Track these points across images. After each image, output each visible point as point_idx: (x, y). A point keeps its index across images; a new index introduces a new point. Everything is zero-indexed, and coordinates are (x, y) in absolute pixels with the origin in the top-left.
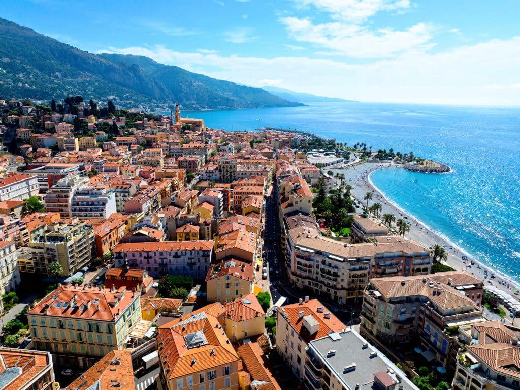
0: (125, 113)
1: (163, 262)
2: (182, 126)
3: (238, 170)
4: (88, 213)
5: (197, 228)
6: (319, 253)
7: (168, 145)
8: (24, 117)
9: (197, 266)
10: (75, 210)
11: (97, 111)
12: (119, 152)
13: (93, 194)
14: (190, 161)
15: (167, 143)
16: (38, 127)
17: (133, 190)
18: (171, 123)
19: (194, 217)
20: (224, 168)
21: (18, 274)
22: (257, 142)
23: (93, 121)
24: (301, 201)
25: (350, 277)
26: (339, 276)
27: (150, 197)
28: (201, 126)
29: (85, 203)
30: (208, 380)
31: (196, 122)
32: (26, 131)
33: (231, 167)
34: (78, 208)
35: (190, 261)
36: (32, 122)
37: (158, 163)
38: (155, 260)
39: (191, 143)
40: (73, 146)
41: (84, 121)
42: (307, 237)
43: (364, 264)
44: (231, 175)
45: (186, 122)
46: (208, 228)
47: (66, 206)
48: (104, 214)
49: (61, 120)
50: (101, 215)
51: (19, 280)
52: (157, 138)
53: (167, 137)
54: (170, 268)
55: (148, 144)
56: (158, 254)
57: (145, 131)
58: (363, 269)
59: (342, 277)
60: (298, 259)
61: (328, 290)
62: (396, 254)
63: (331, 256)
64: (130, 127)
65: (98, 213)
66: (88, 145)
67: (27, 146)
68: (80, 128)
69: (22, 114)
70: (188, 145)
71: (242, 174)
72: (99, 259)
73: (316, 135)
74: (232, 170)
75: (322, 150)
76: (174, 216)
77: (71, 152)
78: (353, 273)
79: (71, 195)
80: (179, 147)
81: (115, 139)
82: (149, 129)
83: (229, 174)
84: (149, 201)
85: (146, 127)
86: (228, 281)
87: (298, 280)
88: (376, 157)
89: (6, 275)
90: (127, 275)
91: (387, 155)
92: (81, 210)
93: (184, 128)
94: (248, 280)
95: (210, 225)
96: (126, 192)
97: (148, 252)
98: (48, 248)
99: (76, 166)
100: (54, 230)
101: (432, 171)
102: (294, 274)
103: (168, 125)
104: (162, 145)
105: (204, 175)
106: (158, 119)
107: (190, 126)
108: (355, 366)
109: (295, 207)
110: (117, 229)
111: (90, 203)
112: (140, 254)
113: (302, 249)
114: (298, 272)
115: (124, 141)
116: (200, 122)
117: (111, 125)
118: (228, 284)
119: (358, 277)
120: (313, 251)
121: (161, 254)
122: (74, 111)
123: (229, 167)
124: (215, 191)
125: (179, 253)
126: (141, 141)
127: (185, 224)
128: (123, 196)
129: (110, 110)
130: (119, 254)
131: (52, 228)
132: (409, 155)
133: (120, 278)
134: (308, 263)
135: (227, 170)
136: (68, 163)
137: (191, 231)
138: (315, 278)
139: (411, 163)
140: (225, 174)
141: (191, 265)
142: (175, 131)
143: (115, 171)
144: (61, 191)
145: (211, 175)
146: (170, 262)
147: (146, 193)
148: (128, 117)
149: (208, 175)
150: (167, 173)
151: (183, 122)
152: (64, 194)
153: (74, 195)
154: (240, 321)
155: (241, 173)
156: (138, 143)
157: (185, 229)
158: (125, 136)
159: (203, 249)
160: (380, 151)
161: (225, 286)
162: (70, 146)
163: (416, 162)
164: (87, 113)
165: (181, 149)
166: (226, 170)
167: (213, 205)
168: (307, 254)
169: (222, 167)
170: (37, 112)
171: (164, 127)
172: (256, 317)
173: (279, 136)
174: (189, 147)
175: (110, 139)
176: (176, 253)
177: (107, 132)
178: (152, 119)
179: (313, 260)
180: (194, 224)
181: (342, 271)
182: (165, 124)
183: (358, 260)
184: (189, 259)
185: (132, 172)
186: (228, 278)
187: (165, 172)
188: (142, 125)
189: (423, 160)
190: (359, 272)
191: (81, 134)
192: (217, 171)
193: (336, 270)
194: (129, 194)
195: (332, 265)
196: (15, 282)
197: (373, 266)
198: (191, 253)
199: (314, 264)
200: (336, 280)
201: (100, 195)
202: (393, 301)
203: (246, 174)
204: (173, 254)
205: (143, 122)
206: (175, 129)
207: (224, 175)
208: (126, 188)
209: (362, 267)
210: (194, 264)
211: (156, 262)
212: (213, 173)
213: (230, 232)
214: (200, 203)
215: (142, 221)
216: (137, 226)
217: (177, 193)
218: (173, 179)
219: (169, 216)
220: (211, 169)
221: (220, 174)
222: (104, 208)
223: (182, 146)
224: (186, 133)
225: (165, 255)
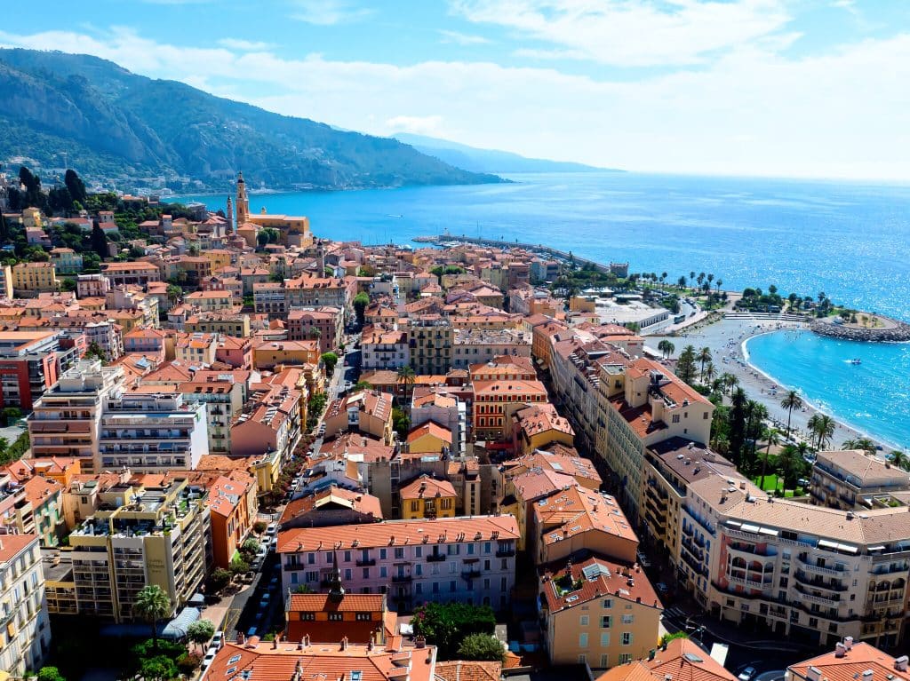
0: (110, 200)
1: (401, 572)
2: (256, 234)
3: (457, 341)
4: (144, 457)
5: (447, 489)
6: (789, 536)
7: (241, 282)
9: (483, 578)
10: (110, 450)
11: (42, 196)
12: (132, 299)
13: (151, 407)
14: (319, 321)
15: (239, 278)
17: (236, 397)
18: (229, 226)
19: (437, 458)
20: (421, 336)
21: (47, 621)
22: (449, 272)
23: (35, 222)
24: (686, 415)
25: (872, 589)
26: (845, 589)
27: (286, 413)
28: (301, 233)
29: (133, 433)
31: (289, 223)
33: (439, 337)
34: (116, 444)
35: (467, 568)
37: (239, 328)
38: (384, 570)
39: (305, 276)
41: (13, 220)
42: (747, 500)
43: (901, 556)
44: (439, 356)
45: (263, 223)
46: (473, 486)
47: (88, 441)
48: (186, 460)
50: (180, 462)
52: (207, 265)
53: (233, 262)
54: (419, 586)
55: (190, 280)
56: (390, 553)
57: (172, 247)
58: (899, 570)
59: (852, 590)
60: (735, 554)
61: (813, 623)
63: (822, 542)
64: (127, 236)
65: (173, 457)
66: (35, 282)
68: (5, 240)
70: (298, 282)
71: (467, 351)
72: (221, 571)
73: (576, 254)
74: (442, 343)
75: (606, 290)
76: (387, 459)
78: (880, 579)
79: (98, 411)
80: (275, 286)
81: (106, 267)
82: (180, 242)
84: (285, 422)
85: (170, 236)
86: (607, 612)
87: (731, 603)
88: (740, 305)
89: (26, 622)
90: (341, 607)
91: (765, 300)
92: (124, 450)
93: (262, 239)
94: (655, 607)
95: (478, 479)
96: (221, 402)
97: (365, 550)
98: (118, 550)
99: (51, 339)
100: (124, 504)
101: (881, 338)
102: (722, 588)
103: (222, 230)
104: (225, 281)
105: (373, 355)
106: (195, 216)
107: (275, 234)
109: (673, 430)
110: (246, 493)
111: (148, 433)
112: (348, 555)
113: (745, 527)
114: (733, 583)
115: (127, 272)
116: (299, 224)
117: (85, 233)
118: (606, 619)
119: (888, 588)
120: (775, 533)
121: (399, 552)
123: (434, 334)
125: (442, 550)
126: (169, 272)
127: (417, 477)
128: (212, 413)
129: (70, 195)
130: (293, 557)
131: (119, 499)
132: (816, 301)
133: (324, 617)
134: (762, 560)
135: (430, 341)
136: (16, 330)
138: (776, 595)
139: (829, 319)
140: (425, 352)
141: (470, 577)
142: (244, 247)
143: (156, 350)
144: (71, 401)
145: (389, 355)
146: (419, 572)
147: (274, 404)
148: (119, 210)
149: (381, 355)
150: (286, 353)
151: (257, 222)
152: (79, 410)
153: (104, 413)
155: (463, 349)
156: (163, 279)
157: (422, 489)
158: (123, 259)
159: (501, 537)
160: (748, 292)
161: (599, 622)
163: (839, 318)
165: (280, 292)
166: (426, 342)
167: (450, 430)
168: (761, 540)
169: (417, 334)
171: (213, 236)
173: (497, 257)
174: (302, 285)
175: (88, 267)
176: (436, 548)
177: (77, 250)
178: (181, 215)
179: (775, 554)
180: (440, 478)
181: (854, 575)
182: (215, 228)
183: (889, 548)
184: (466, 562)
185: (200, 351)
186: (607, 604)
187: (281, 349)
188: (159, 231)
189: (855, 312)
190: (892, 578)
191: (10, 255)
192: (406, 346)
193: (839, 575)
194: (228, 408)
195: (827, 563)
196: (42, 641)
198: (471, 547)
199: (777, 561)
200: (836, 598)
201: (170, 410)
203: (476, 351)
204: (427, 551)
205: (161, 224)
206: (244, 240)
207: (421, 356)
208: (220, 391)
209: (898, 566)
210: (477, 574)
211: (384, 575)
212: (394, 350)
213: (552, 494)
214: (413, 425)
215: (325, 474)
216: (311, 485)
217: (360, 401)
218: (306, 366)
219: (378, 459)
220: (390, 339)
221: (413, 353)
222: (187, 443)
223: (283, 284)
224: (270, 251)
225: (408, 555)
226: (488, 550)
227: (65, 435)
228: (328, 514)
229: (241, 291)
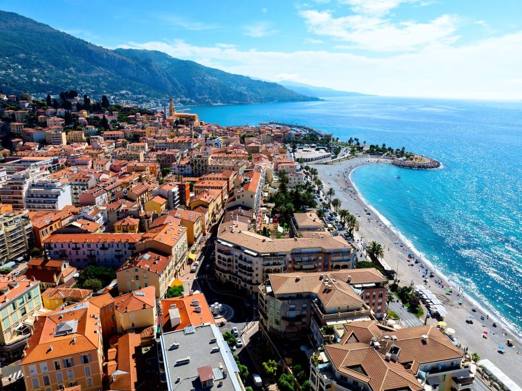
0: (119, 107)
1: (91, 253)
2: (175, 121)
3: (210, 164)
4: (41, 205)
5: (136, 222)
6: (238, 247)
7: (154, 140)
8: (20, 111)
9: (124, 258)
10: (30, 202)
11: (90, 106)
12: (101, 145)
13: (48, 186)
14: (168, 155)
15: (154, 138)
16: (32, 121)
17: (92, 183)
18: (164, 118)
19: (136, 210)
20: (196, 162)
22: (248, 136)
23: (84, 115)
24: (243, 196)
25: (264, 272)
26: (253, 271)
27: (106, 190)
28: (195, 120)
29: (39, 196)
30: (65, 367)
31: (190, 116)
32: (19, 125)
33: (202, 162)
34: (32, 199)
35: (117, 253)
36: (27, 116)
37: (137, 157)
38: (84, 252)
39: (176, 137)
40: (60, 140)
41: (76, 115)
42: (231, 232)
43: (277, 259)
44: (203, 170)
45: (180, 116)
46: (148, 221)
47: (21, 198)
48: (56, 207)
49: (54, 114)
50: (54, 208)
52: (145, 132)
53: (156, 132)
54: (99, 259)
55: (136, 138)
56: (85, 245)
57: (136, 125)
58: (277, 265)
59: (256, 272)
60: (220, 254)
61: (245, 285)
62: (314, 250)
63: (246, 251)
64: (122, 121)
65: (51, 205)
66: (75, 139)
67: (17, 140)
68: (71, 123)
69: (19, 108)
70: (172, 140)
71: (214, 168)
72: (36, 249)
74: (204, 164)
75: (313, 145)
76: (115, 209)
77: (55, 146)
78: (267, 268)
79: (26, 188)
81: (103, 133)
82: (140, 123)
83: (201, 168)
84: (106, 194)
85: (138, 121)
86: (137, 274)
88: (367, 152)
90: (47, 265)
91: (378, 150)
92: (34, 202)
93: (177, 122)
94: (156, 273)
95: (151, 218)
96: (85, 185)
97: (76, 244)
99: (50, 160)
101: (419, 167)
102: (218, 269)
103: (161, 120)
104: (149, 139)
105: (177, 169)
106: (151, 114)
107: (183, 120)
108: (188, 360)
109: (238, 202)
110: (61, 220)
111: (44, 196)
112: (69, 245)
114: (221, 267)
115: (111, 135)
116: (194, 117)
117: (100, 120)
118: (137, 276)
119: (271, 272)
120: (231, 245)
121: (89, 246)
122: (67, 106)
123: (201, 161)
124: (171, 185)
125: (106, 245)
126: (128, 135)
127: (125, 217)
129: (103, 104)
132: (400, 151)
133: (40, 268)
134: (226, 257)
135: (199, 164)
136: (46, 156)
137: (128, 224)
138: (235, 272)
139: (401, 159)
140: (197, 168)
141: (118, 257)
142: (167, 126)
143: (87, 165)
144: (15, 183)
145: (183, 169)
146: (98, 254)
147: (103, 186)
148: (122, 111)
149: (180, 169)
150: (138, 167)
151: (177, 116)
152: (18, 186)
153: (30, 187)
154: (126, 312)
155: (212, 167)
156: (125, 138)
157: (124, 222)
158: (114, 130)
159: (129, 241)
160: (372, 147)
161: (134, 278)
162: (57, 140)
163: (405, 158)
164: (80, 107)
165: (165, 143)
166: (197, 164)
167: (166, 199)
168: (226, 248)
169: (194, 161)
170: (33, 106)
171: (157, 121)
172: (143, 309)
173: (273, 130)
175: (99, 133)
176: (103, 245)
177: (96, 126)
178: (145, 113)
179: (232, 255)
180: (135, 217)
181: (256, 266)
182: (157, 119)
183: (273, 255)
184: (116, 251)
185: (102, 166)
186: (136, 270)
187: (136, 165)
188: (135, 119)
189: (414, 156)
190: (272, 268)
191: (71, 128)
192: (190, 165)
193: (250, 265)
194: (87, 187)
195: (247, 260)
197: (290, 262)
198: (118, 245)
199: (233, 258)
200: (251, 275)
201: (54, 187)
202: (282, 298)
203: (218, 168)
204: (100, 246)
205: (136, 116)
206: (168, 123)
207: (196, 170)
208: (84, 181)
209: (276, 263)
210: (121, 256)
211: (84, 254)
212: (185, 167)
213: (160, 226)
214: (154, 197)
219: (111, 209)
220: (184, 163)
221: (192, 169)
222: (57, 200)
223: (167, 140)
224: (179, 127)
225: (92, 247)
226: (125, 247)
227: (13, 196)
228: (70, 229)
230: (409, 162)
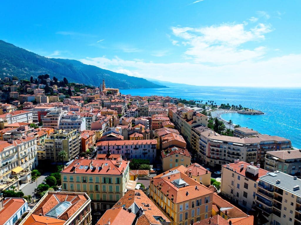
0: (74, 84)
1: (127, 152)
2: (107, 92)
3: (149, 111)
5: (141, 135)
6: (225, 143)
8: (14, 86)
9: (148, 154)
11: (58, 83)
12: (75, 103)
13: (72, 118)
14: (118, 108)
15: (101, 100)
16: (22, 91)
17: (94, 118)
19: (139, 129)
20: (141, 109)
23: (56, 88)
24: (201, 119)
26: (240, 155)
27: (105, 121)
28: (117, 92)
29: (67, 124)
30: (197, 206)
31: (114, 90)
32: (16, 93)
33: (145, 109)
34: (63, 126)
35: (144, 151)
36: (18, 89)
38: (123, 151)
40: (46, 100)
41: (51, 88)
42: (215, 135)
43: (254, 147)
45: (109, 90)
46: (148, 135)
47: (56, 125)
48: (80, 130)
49: (37, 87)
51: (37, 163)
52: (94, 97)
53: (100, 97)
54: (132, 156)
55: (90, 100)
56: (124, 147)
57: (86, 94)
58: (254, 151)
59: (242, 156)
60: (212, 148)
62: (271, 142)
63: (234, 144)
64: (77, 92)
66: (54, 100)
67: (17, 101)
68: (48, 91)
69: (12, 85)
70: (114, 100)
71: (152, 113)
72: (83, 153)
74: (146, 111)
75: (188, 105)
76: (127, 128)
77: (45, 103)
78: (249, 153)
79: (59, 118)
80: (109, 101)
81: (71, 97)
82: (89, 93)
83: (144, 113)
84: (105, 124)
85: (87, 92)
86: (177, 158)
87: (211, 161)
88: (220, 108)
89: (31, 158)
90: (109, 157)
91: (226, 106)
92: (65, 128)
95: (149, 133)
96: (90, 119)
97: (118, 146)
98: (56, 143)
100: (59, 132)
101: (254, 114)
102: (209, 157)
103: (99, 91)
104: (98, 101)
106: (93, 88)
107: (111, 92)
108: (298, 187)
109: (198, 123)
110: (92, 136)
111: (71, 124)
112: (114, 147)
113: (214, 141)
114: (212, 156)
115: (75, 98)
116: (117, 90)
117: (67, 90)
118: (177, 160)
119: (251, 155)
120: (222, 142)
121: (127, 147)
122: (45, 83)
123: (144, 109)
124: (144, 118)
125: (138, 147)
126: (85, 99)
127: (134, 133)
128: (88, 122)
129: (65, 83)
130: (100, 147)
131: (58, 132)
132: (239, 107)
134: (219, 149)
135: (143, 110)
137: (139, 136)
138: (223, 158)
139: (242, 110)
140: (142, 113)
141: (144, 154)
142: (103, 95)
143: (78, 111)
144: (53, 116)
145: (133, 114)
146: (132, 152)
147: (102, 120)
148: (76, 86)
149: (131, 114)
150: (109, 112)
151: (107, 90)
152: (55, 118)
153: (61, 119)
154: (198, 176)
156: (83, 100)
157: (135, 135)
158: (75, 96)
159: (152, 143)
160: (222, 105)
161: (175, 161)
162: (44, 100)
163: (244, 110)
164: (52, 84)
166: (142, 111)
167: (144, 125)
168: (218, 144)
169: (140, 109)
170: (21, 84)
172: (206, 174)
174: (115, 101)
175: (66, 97)
176: (136, 146)
177: (64, 94)
178: (90, 88)
179: (222, 147)
180: (140, 133)
181: (242, 152)
182: (97, 91)
183: (251, 145)
184: (143, 150)
185: (88, 111)
186: (177, 156)
187: (107, 111)
188: (84, 91)
189: (248, 108)
190: (253, 152)
191: (49, 95)
192: (137, 112)
193: (239, 152)
194: (92, 121)
195: (235, 149)
196: (35, 165)
197: (259, 149)
198: (145, 146)
199: (223, 149)
200: (238, 158)
201: (77, 119)
202: (286, 162)
203: (154, 113)
204: (134, 147)
205: (85, 89)
206: (103, 93)
208: (90, 116)
209: (254, 150)
210: (146, 153)
212: (134, 112)
213: (166, 134)
214: (136, 125)
215: (110, 130)
216: (107, 133)
217: (123, 118)
218: (113, 115)
219: (124, 128)
220: (133, 110)
221: (139, 113)
222: (80, 126)
223: (111, 101)
224: (109, 96)
225: (129, 148)
226: (149, 147)
227: (51, 124)
229: (101, 103)
230: (246, 112)
